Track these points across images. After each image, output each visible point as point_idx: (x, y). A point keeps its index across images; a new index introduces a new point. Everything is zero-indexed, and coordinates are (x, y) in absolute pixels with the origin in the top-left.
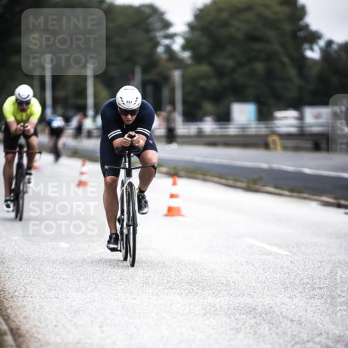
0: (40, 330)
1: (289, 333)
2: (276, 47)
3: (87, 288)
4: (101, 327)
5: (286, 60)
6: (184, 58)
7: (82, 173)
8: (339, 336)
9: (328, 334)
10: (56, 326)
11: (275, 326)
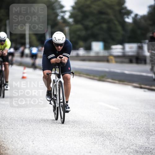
0: (5, 143)
1: (119, 144)
2: (112, 17)
3: (26, 124)
4: (33, 142)
5: (116, 23)
6: (70, 22)
7: (24, 73)
8: (142, 146)
9: (136, 145)
10: (12, 141)
11: (112, 141)
